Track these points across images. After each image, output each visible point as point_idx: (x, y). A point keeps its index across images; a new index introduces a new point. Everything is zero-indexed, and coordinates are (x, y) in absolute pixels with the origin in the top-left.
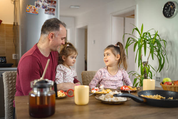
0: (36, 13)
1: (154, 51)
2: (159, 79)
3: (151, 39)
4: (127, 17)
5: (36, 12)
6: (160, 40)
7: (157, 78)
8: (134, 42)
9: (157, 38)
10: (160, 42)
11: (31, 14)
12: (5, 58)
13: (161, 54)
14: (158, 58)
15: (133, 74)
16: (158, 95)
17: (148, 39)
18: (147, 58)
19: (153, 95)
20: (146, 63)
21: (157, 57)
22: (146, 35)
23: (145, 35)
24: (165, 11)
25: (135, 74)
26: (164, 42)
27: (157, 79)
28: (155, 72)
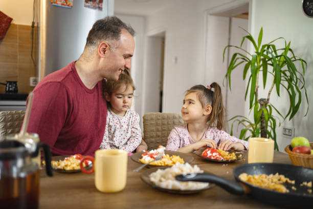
0: (69, 6)
1: (281, 80)
2: (289, 131)
3: (277, 57)
4: (236, 17)
5: (68, 3)
6: (293, 59)
7: (285, 129)
8: (243, 62)
9: (289, 55)
10: (294, 62)
11: (59, 7)
12: (16, 84)
13: (296, 85)
14: (289, 92)
15: (239, 120)
16: (280, 174)
17: (270, 56)
18: (268, 93)
19: (268, 174)
20: (264, 102)
21: (286, 90)
22: (268, 49)
23: (266, 48)
24: (308, 3)
25: (244, 121)
26: (302, 64)
27: (285, 131)
28: (282, 119)
